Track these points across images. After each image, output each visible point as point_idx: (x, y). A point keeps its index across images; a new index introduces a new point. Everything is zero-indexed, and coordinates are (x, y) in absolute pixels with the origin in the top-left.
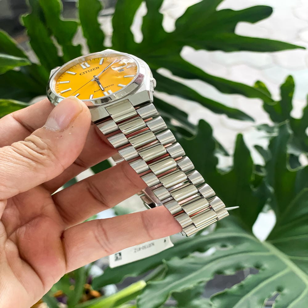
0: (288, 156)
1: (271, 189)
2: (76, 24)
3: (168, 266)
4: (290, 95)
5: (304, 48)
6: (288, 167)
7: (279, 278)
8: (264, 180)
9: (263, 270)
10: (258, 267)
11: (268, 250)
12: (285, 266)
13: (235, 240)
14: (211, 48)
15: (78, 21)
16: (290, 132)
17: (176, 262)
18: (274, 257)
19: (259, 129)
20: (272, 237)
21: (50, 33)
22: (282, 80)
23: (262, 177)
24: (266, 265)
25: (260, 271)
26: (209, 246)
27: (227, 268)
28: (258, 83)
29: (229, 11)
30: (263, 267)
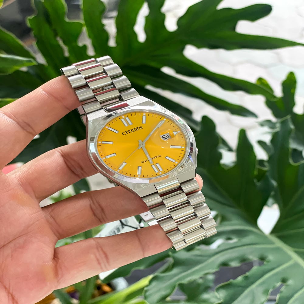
0: (290, 150)
1: (274, 183)
2: (81, 25)
3: (174, 258)
4: (292, 91)
6: (291, 161)
7: (284, 270)
8: (268, 174)
9: (268, 262)
10: (262, 259)
11: (272, 243)
12: (290, 258)
13: (240, 233)
14: (213, 47)
15: (82, 22)
16: (292, 127)
17: (183, 255)
18: (278, 249)
19: (262, 125)
20: (277, 230)
21: (56, 35)
22: (283, 77)
23: (266, 171)
24: (271, 257)
25: (265, 263)
26: (214, 239)
27: (232, 260)
28: (260, 79)
30: (267, 259)
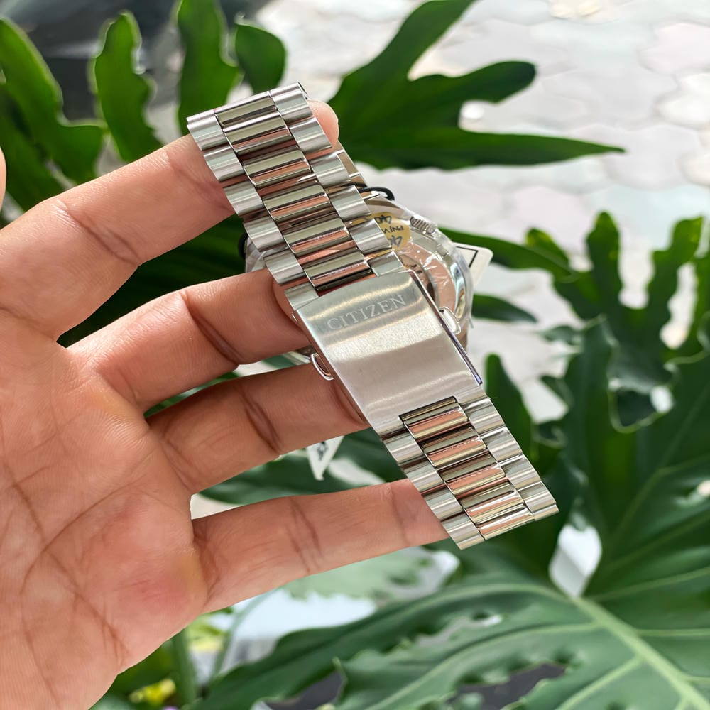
0: (610, 398)
1: (580, 477)
2: (98, 132)
3: (348, 673)
5: (620, 150)
6: (615, 423)
7: (613, 684)
8: (563, 456)
9: (577, 666)
10: (562, 662)
11: (587, 619)
12: (629, 654)
13: (506, 602)
14: (412, 164)
15: (101, 124)
16: (611, 341)
17: (369, 662)
18: (602, 634)
19: (549, 337)
20: (597, 587)
21: (43, 155)
22: (586, 224)
23: (559, 450)
24: (583, 655)
25: (569, 670)
26: (446, 618)
27: (488, 668)
28: (534, 233)
29: (436, 79)
30: (575, 661)
